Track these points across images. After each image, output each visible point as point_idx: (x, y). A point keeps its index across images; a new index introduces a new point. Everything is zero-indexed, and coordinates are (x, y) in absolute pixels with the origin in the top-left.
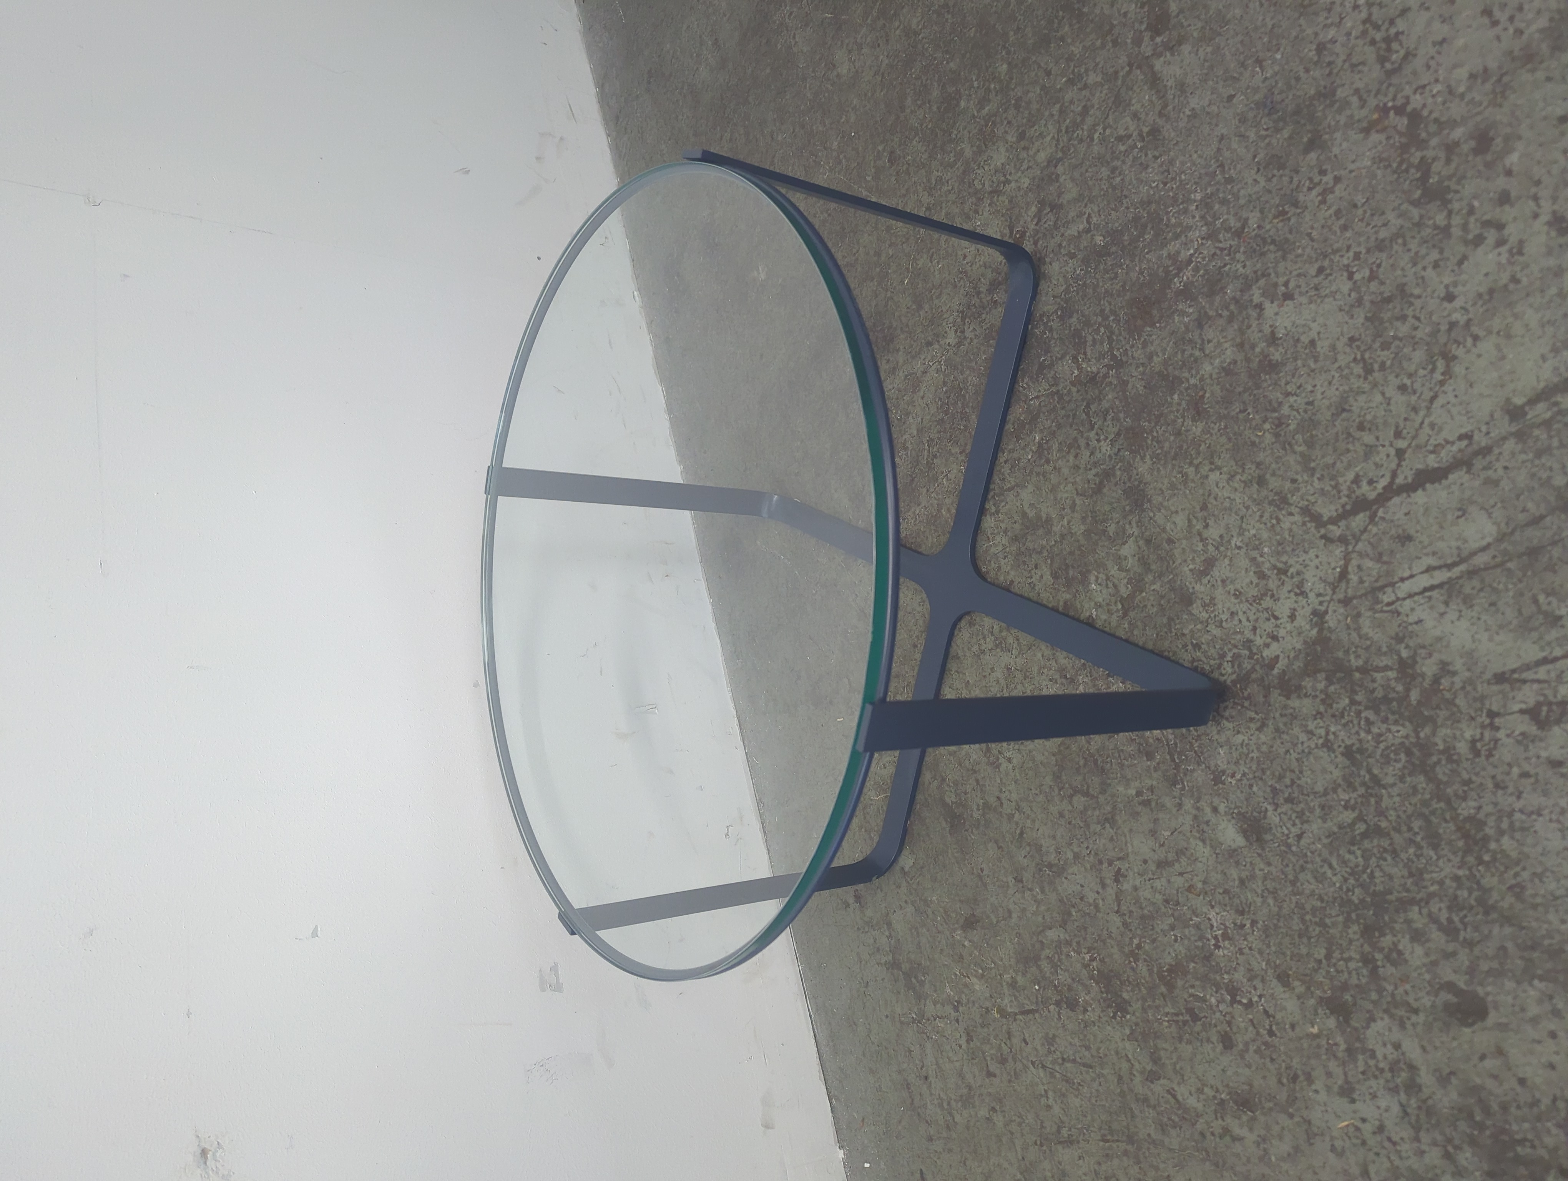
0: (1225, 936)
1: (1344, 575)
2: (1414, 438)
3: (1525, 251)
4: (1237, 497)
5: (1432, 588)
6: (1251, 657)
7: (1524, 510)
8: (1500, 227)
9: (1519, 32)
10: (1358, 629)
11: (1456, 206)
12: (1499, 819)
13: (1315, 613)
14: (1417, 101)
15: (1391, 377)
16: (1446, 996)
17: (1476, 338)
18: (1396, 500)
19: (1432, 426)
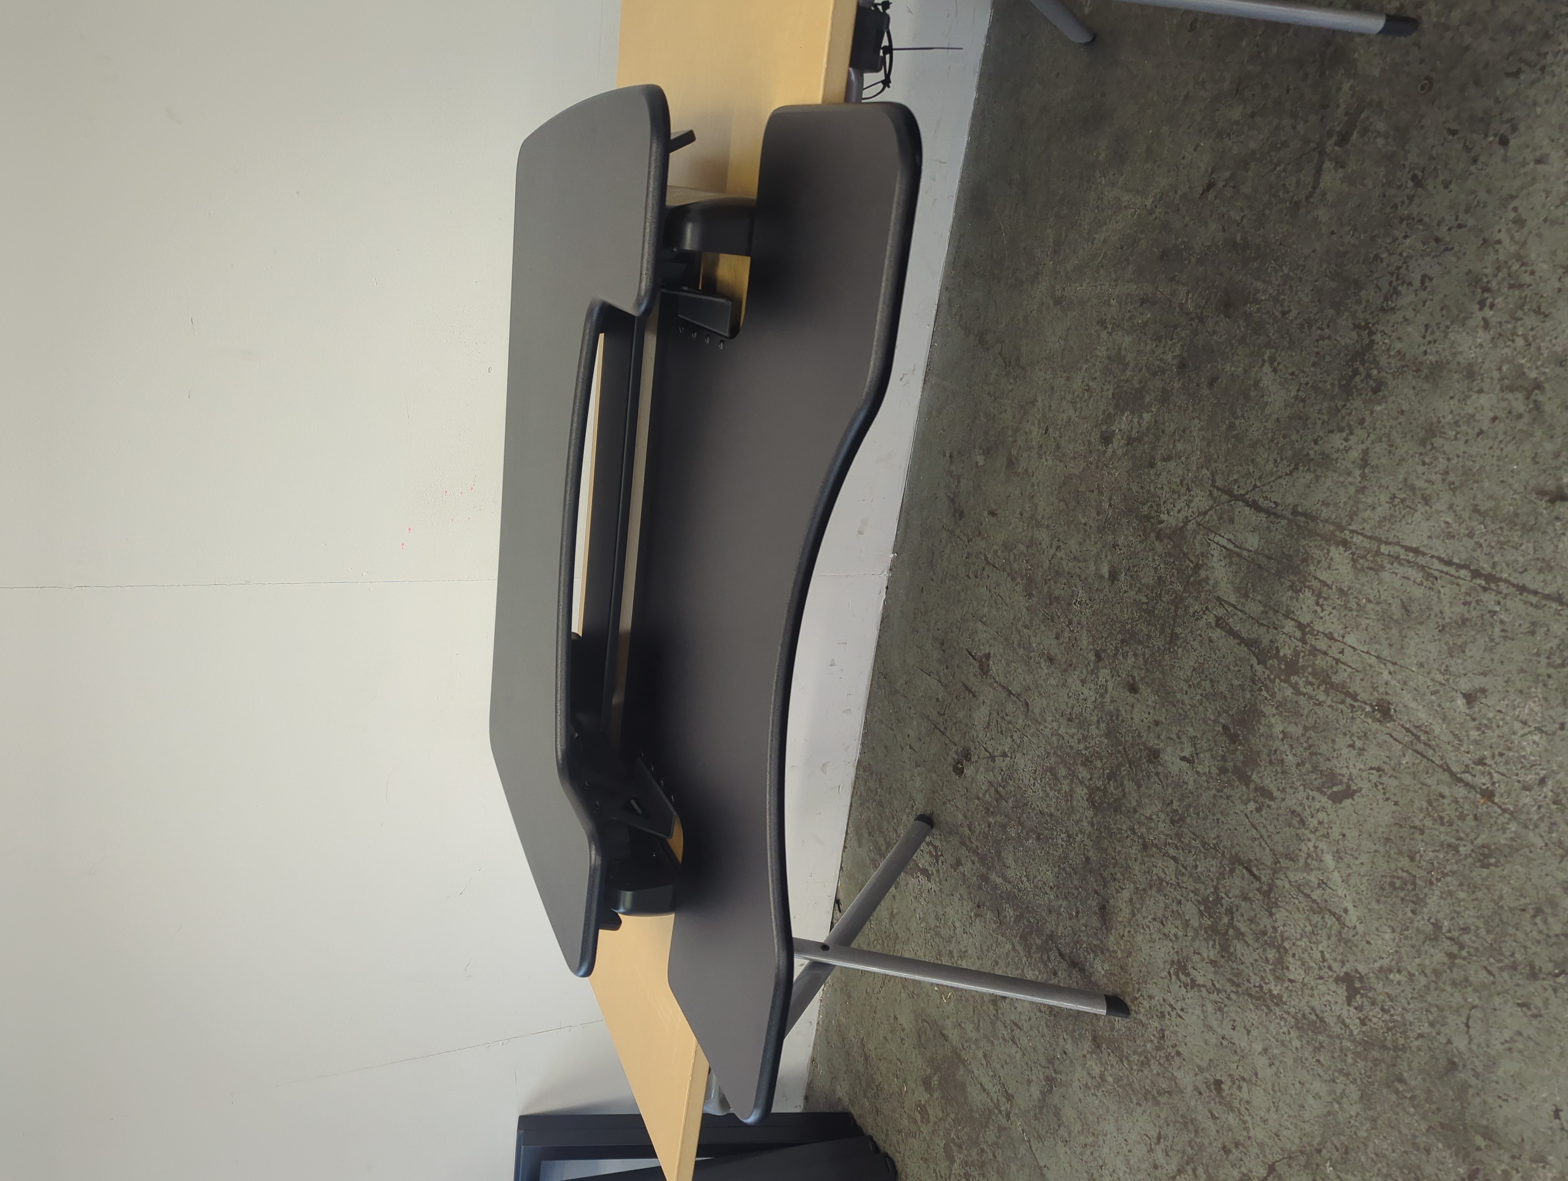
0: (1080, 603)
1: (1205, 513)
2: (1264, 485)
3: (1349, 452)
4: (1197, 440)
5: (1225, 547)
6: (1156, 512)
7: (1269, 550)
8: (1351, 433)
9: (1425, 353)
10: (1195, 538)
11: (1348, 405)
12: (1184, 642)
13: (1187, 517)
14: (1378, 337)
15: (1276, 452)
16: (1130, 679)
17: (1309, 469)
18: (1241, 503)
19: (1271, 487)
